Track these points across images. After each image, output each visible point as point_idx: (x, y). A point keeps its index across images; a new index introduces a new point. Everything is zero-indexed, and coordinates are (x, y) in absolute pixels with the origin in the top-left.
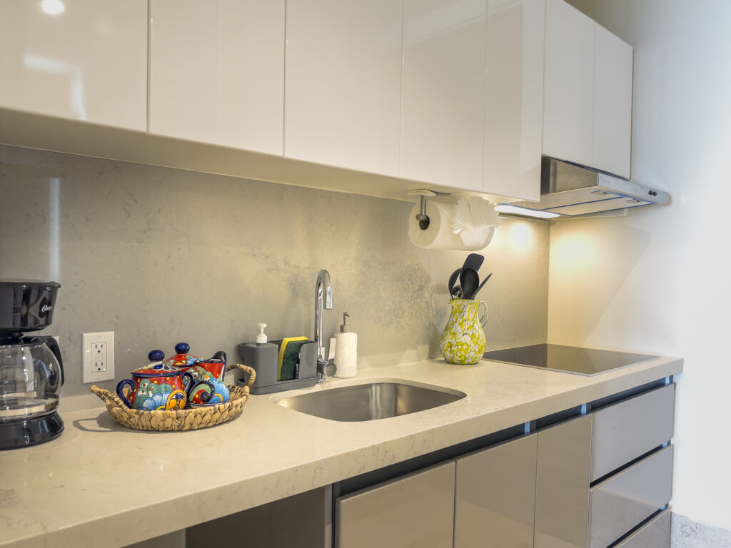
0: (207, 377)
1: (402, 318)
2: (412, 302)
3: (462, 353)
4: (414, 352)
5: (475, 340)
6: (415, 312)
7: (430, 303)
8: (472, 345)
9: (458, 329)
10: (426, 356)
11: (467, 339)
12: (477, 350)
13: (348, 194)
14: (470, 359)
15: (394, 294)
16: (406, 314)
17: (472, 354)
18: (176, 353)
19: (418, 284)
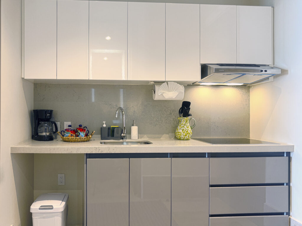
0: (79, 131)
1: (162, 123)
2: (166, 118)
3: (179, 135)
4: (167, 135)
5: (183, 131)
6: (168, 122)
7: (175, 119)
8: (182, 133)
9: (179, 127)
10: (174, 137)
11: (181, 131)
12: (184, 135)
13: (138, 85)
14: (182, 138)
15: (158, 115)
16: (163, 122)
17: (183, 136)
18: (79, 127)
19: (169, 112)
